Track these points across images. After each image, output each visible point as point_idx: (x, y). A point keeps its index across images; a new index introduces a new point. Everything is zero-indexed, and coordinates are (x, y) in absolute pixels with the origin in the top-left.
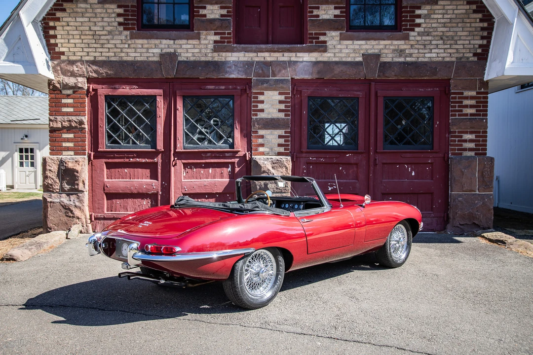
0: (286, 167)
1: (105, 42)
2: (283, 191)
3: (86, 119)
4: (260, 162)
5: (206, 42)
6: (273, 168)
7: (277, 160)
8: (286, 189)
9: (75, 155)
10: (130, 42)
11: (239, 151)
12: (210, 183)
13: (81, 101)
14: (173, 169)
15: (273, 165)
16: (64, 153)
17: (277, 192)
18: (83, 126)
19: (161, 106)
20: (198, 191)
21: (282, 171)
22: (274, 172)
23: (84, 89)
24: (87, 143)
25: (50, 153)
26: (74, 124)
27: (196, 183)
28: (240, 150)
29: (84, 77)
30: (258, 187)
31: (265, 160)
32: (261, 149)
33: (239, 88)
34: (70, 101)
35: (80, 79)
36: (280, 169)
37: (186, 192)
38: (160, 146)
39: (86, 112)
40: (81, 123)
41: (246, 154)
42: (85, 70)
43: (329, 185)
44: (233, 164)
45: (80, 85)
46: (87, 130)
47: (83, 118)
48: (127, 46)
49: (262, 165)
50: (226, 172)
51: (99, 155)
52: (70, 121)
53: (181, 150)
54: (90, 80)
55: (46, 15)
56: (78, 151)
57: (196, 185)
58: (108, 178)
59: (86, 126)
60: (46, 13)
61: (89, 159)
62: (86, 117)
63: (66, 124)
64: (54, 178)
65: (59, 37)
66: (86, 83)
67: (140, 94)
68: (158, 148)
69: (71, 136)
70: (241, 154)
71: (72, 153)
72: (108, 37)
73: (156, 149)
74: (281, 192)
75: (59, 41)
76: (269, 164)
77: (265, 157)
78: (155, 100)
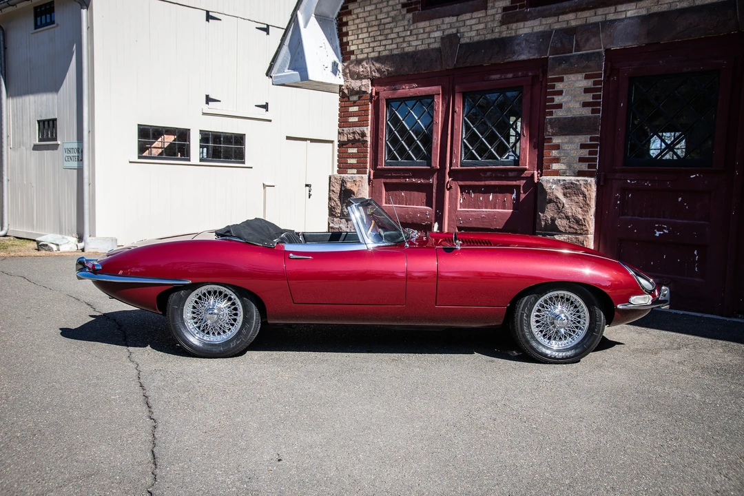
0: (583, 194)
1: (389, 31)
2: (579, 232)
3: (368, 131)
5: (494, 11)
6: (564, 195)
7: (572, 183)
8: (582, 229)
9: (357, 173)
10: (412, 28)
11: (526, 169)
12: (489, 215)
13: (365, 107)
14: (447, 193)
15: (566, 191)
16: (348, 171)
17: (570, 233)
18: (366, 139)
19: (439, 108)
20: (474, 225)
22: (564, 202)
23: (368, 93)
24: (368, 159)
25: (338, 171)
26: (357, 137)
27: (473, 213)
28: (527, 167)
29: (368, 78)
30: (543, 223)
31: (554, 182)
32: (555, 166)
33: (530, 74)
34: (355, 109)
35: (365, 82)
36: (575, 198)
37: (461, 225)
38: (436, 163)
39: (369, 122)
40: (363, 135)
41: (533, 175)
42: (369, 69)
43: (656, 228)
44: (518, 188)
45: (363, 89)
46: (369, 143)
47: (365, 128)
48: (409, 33)
49: (549, 191)
50: (510, 199)
51: (379, 174)
52: (354, 133)
53: (456, 168)
54: (374, 82)
55: (341, 10)
56: (361, 170)
57: (472, 216)
58: (386, 203)
59: (369, 139)
60: (340, 7)
61: (369, 180)
62: (369, 127)
63: (351, 137)
64: (337, 200)
65: (350, 33)
66: (370, 85)
67: (419, 94)
68: (433, 165)
69: (355, 150)
70: (527, 174)
71: (355, 171)
72: (392, 25)
73: (430, 166)
74: (576, 233)
75: (350, 38)
76: (560, 189)
77: (556, 178)
78: (433, 100)
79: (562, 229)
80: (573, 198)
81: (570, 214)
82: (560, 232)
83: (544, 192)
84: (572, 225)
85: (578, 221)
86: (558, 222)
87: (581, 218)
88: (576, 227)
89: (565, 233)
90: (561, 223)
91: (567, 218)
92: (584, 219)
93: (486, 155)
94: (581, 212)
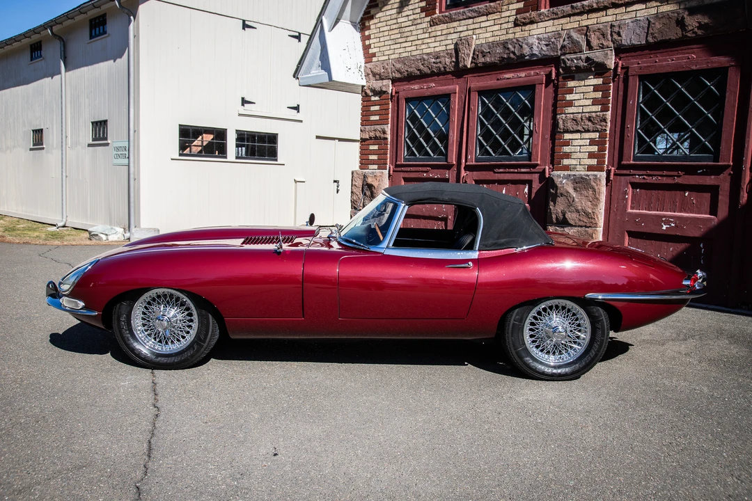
0: (593, 189)
1: (409, 34)
2: (588, 225)
3: (388, 128)
4: (557, 181)
5: (508, 14)
6: (574, 189)
7: (582, 178)
8: (591, 223)
9: (379, 169)
10: (430, 30)
11: (537, 165)
13: (385, 107)
15: (576, 185)
16: (371, 167)
17: (581, 226)
18: (385, 136)
19: (455, 106)
21: (586, 194)
22: (574, 196)
23: (388, 93)
24: (388, 155)
25: (360, 166)
26: (379, 134)
28: (539, 162)
29: (388, 79)
30: (554, 216)
31: (565, 177)
32: (566, 162)
33: (542, 73)
34: (377, 108)
35: (385, 82)
36: (585, 192)
38: (453, 159)
39: (390, 120)
40: (384, 132)
41: (545, 169)
42: (390, 70)
43: (662, 221)
44: (530, 182)
45: (384, 89)
46: (389, 140)
47: (386, 126)
48: (427, 35)
49: (559, 185)
50: (522, 193)
51: (398, 168)
52: (375, 130)
53: (471, 163)
54: (394, 81)
55: (363, 15)
56: (382, 165)
59: (389, 137)
60: (362, 13)
61: (390, 176)
62: (389, 125)
63: (372, 134)
64: (358, 194)
65: (372, 36)
66: (391, 85)
67: (436, 94)
68: (449, 160)
69: (376, 147)
70: (539, 169)
71: (376, 167)
72: (411, 28)
73: (446, 161)
74: (586, 227)
75: (371, 41)
76: (570, 183)
77: (566, 173)
78: (450, 99)
79: (572, 222)
80: (583, 192)
81: (580, 208)
82: (571, 225)
83: (555, 186)
84: (581, 219)
85: (587, 214)
86: (568, 216)
87: (590, 211)
88: (585, 221)
89: (575, 226)
90: (571, 216)
91: (577, 211)
92: (593, 212)
93: (500, 150)
94: (590, 206)
